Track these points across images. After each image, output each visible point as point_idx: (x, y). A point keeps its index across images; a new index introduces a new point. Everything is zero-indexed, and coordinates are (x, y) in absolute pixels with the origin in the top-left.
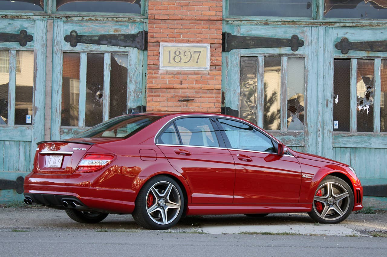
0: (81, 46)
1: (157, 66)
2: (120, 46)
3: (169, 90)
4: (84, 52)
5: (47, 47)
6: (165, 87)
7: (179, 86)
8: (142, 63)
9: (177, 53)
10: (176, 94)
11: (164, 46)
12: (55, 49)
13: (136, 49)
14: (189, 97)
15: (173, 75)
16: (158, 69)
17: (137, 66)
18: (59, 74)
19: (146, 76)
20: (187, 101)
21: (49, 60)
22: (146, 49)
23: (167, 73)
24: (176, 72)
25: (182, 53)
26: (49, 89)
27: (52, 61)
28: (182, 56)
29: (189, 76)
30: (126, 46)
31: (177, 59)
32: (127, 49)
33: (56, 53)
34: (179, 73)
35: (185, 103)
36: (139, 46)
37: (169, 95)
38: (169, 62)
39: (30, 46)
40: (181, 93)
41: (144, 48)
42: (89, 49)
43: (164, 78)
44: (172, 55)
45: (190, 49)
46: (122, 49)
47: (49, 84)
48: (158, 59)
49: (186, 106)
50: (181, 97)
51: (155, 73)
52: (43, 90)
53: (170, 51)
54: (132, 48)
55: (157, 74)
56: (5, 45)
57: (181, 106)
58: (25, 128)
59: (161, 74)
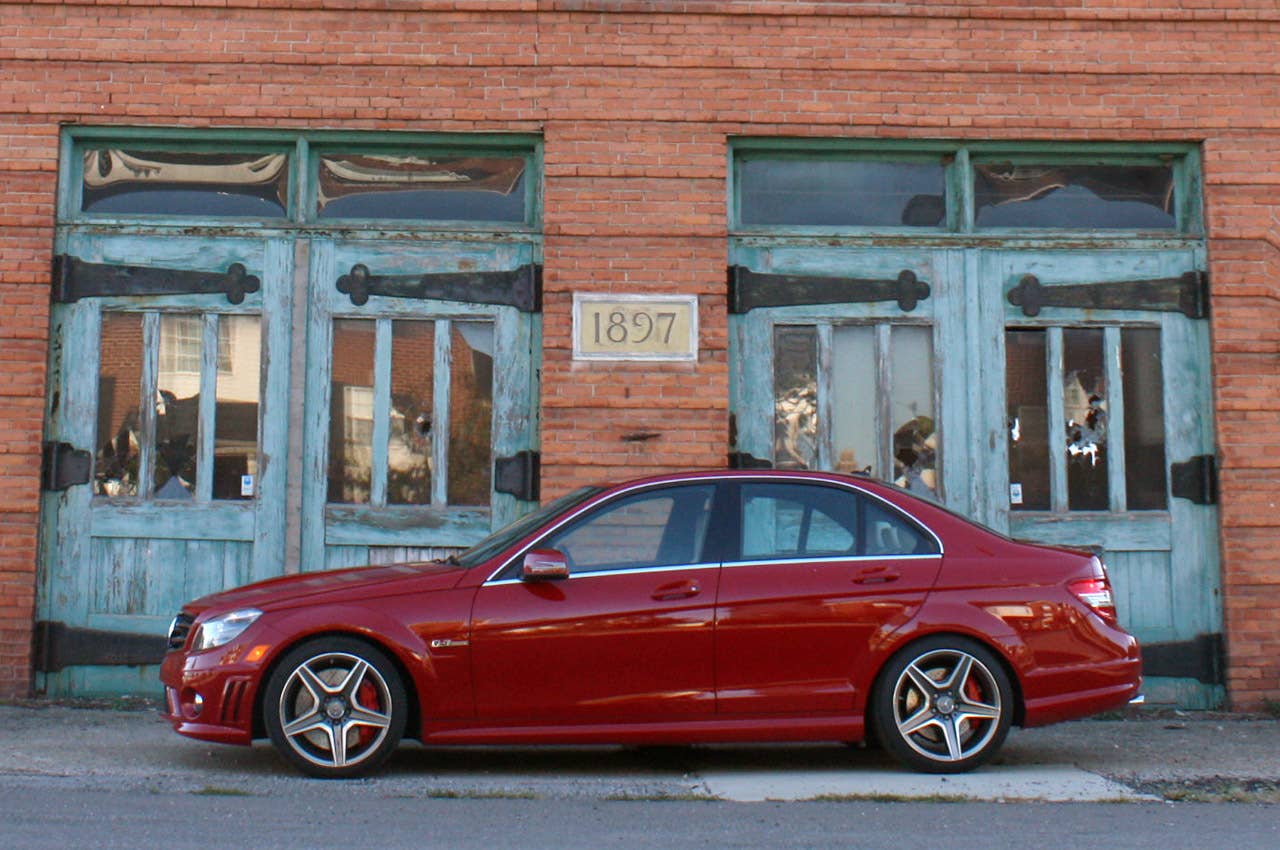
0: (376, 304)
1: (567, 352)
2: (474, 302)
3: (597, 412)
4: (385, 317)
5: (293, 305)
6: (587, 404)
7: (624, 402)
8: (528, 343)
9: (617, 319)
10: (615, 421)
11: (583, 302)
12: (314, 309)
13: (512, 310)
14: (646, 428)
15: (606, 375)
16: (569, 358)
17: (517, 351)
18: (323, 373)
19: (538, 376)
20: (643, 438)
21: (299, 339)
22: (538, 309)
23: (593, 368)
24: (614, 365)
25: (629, 318)
26: (297, 410)
27: (307, 341)
28: (628, 325)
29: (648, 376)
30: (488, 303)
31: (617, 334)
32: (492, 309)
33: (316, 321)
34: (621, 368)
35: (637, 443)
36: (520, 302)
37: (597, 425)
38: (597, 340)
39: (253, 304)
40: (626, 418)
41: (532, 307)
42: (397, 309)
43: (583, 381)
44: (604, 323)
45: (647, 310)
46: (480, 309)
47: (299, 396)
48: (569, 335)
49: (641, 451)
50: (628, 428)
51: (561, 370)
52: (283, 413)
53: (597, 315)
54: (502, 308)
55: (568, 370)
56: (192, 301)
57: (626, 452)
58: (236, 509)
59: (578, 371)
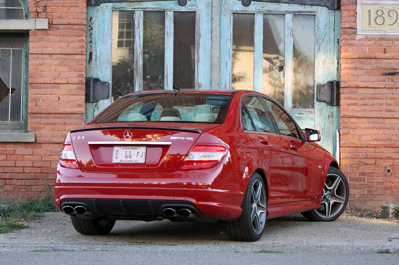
0: (255, 6)
1: (354, 30)
2: (305, 4)
3: (369, 61)
4: (260, 12)
5: (212, 6)
6: (365, 57)
7: (383, 55)
8: (333, 26)
9: (380, 13)
10: (379, 65)
11: (362, 4)
12: (223, 9)
13: (325, 8)
14: (395, 69)
15: (375, 42)
16: (355, 33)
17: (327, 30)
18: (229, 41)
19: (338, 42)
20: (393, 74)
21: (216, 23)
22: (339, 8)
23: (367, 38)
24: (379, 37)
25: (386, 12)
26: (216, 60)
27: (220, 25)
28: (385, 16)
29: (395, 42)
30: (312, 5)
31: (380, 21)
32: (314, 8)
33: (224, 15)
34: (382, 39)
35: (390, 76)
36: (329, 5)
37: (370, 67)
38: (370, 24)
39: (191, 6)
40: (384, 64)
41: (336, 7)
42: (266, 8)
43: (362, 45)
44: (373, 15)
45: (396, 8)
46: (308, 8)
47: (216, 53)
48: (355, 21)
49: (392, 80)
50: (385, 69)
51: (351, 39)
52: (208, 62)
53: (369, 11)
54: (320, 7)
55: (354, 39)
56: (159, 4)
57: (384, 81)
58: (186, 111)
59: (359, 40)
